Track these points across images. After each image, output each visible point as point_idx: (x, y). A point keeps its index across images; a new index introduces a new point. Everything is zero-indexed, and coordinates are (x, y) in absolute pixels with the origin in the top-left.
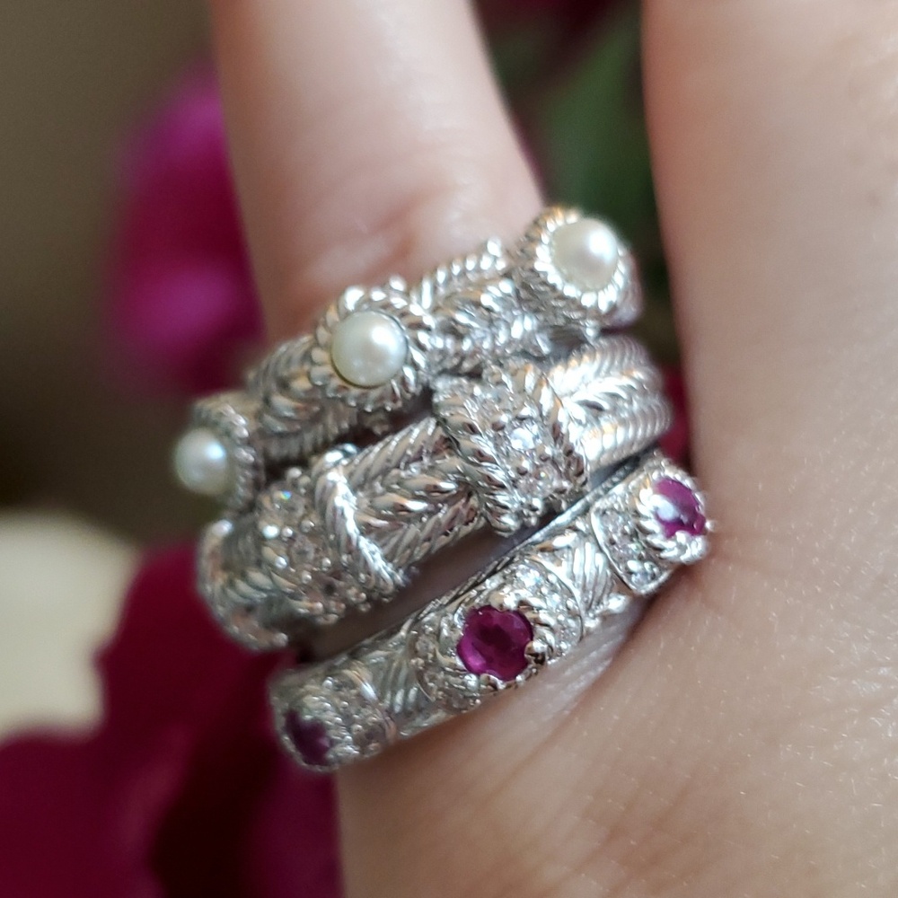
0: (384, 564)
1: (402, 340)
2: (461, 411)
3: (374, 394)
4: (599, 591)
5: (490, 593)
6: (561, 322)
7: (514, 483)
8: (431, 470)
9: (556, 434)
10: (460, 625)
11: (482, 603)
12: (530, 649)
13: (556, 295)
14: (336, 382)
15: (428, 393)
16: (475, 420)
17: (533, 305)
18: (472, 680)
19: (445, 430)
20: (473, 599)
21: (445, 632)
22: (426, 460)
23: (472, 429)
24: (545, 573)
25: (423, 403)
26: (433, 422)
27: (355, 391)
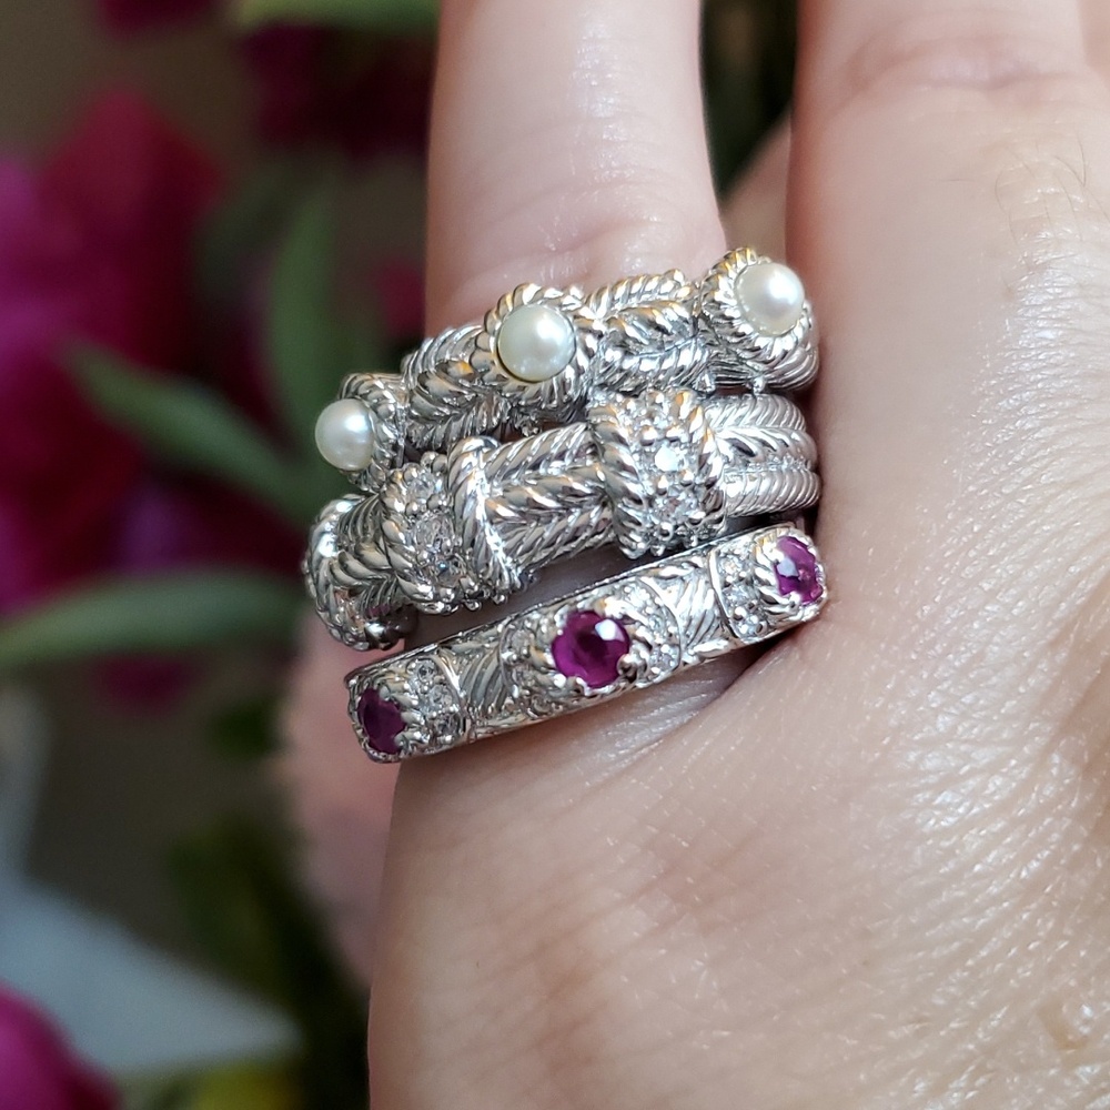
0: (504, 556)
1: (571, 340)
2: (611, 419)
3: (531, 390)
4: (704, 629)
5: (595, 601)
6: (731, 359)
7: (651, 500)
8: (572, 471)
9: (702, 462)
10: (559, 623)
11: (587, 607)
12: (622, 663)
13: (733, 330)
14: (497, 370)
15: (584, 400)
16: (624, 433)
17: (710, 337)
18: (560, 680)
19: (594, 436)
20: (577, 602)
21: (544, 629)
22: (568, 461)
23: (621, 441)
24: (653, 595)
25: (578, 410)
26: (582, 426)
27: (513, 383)
